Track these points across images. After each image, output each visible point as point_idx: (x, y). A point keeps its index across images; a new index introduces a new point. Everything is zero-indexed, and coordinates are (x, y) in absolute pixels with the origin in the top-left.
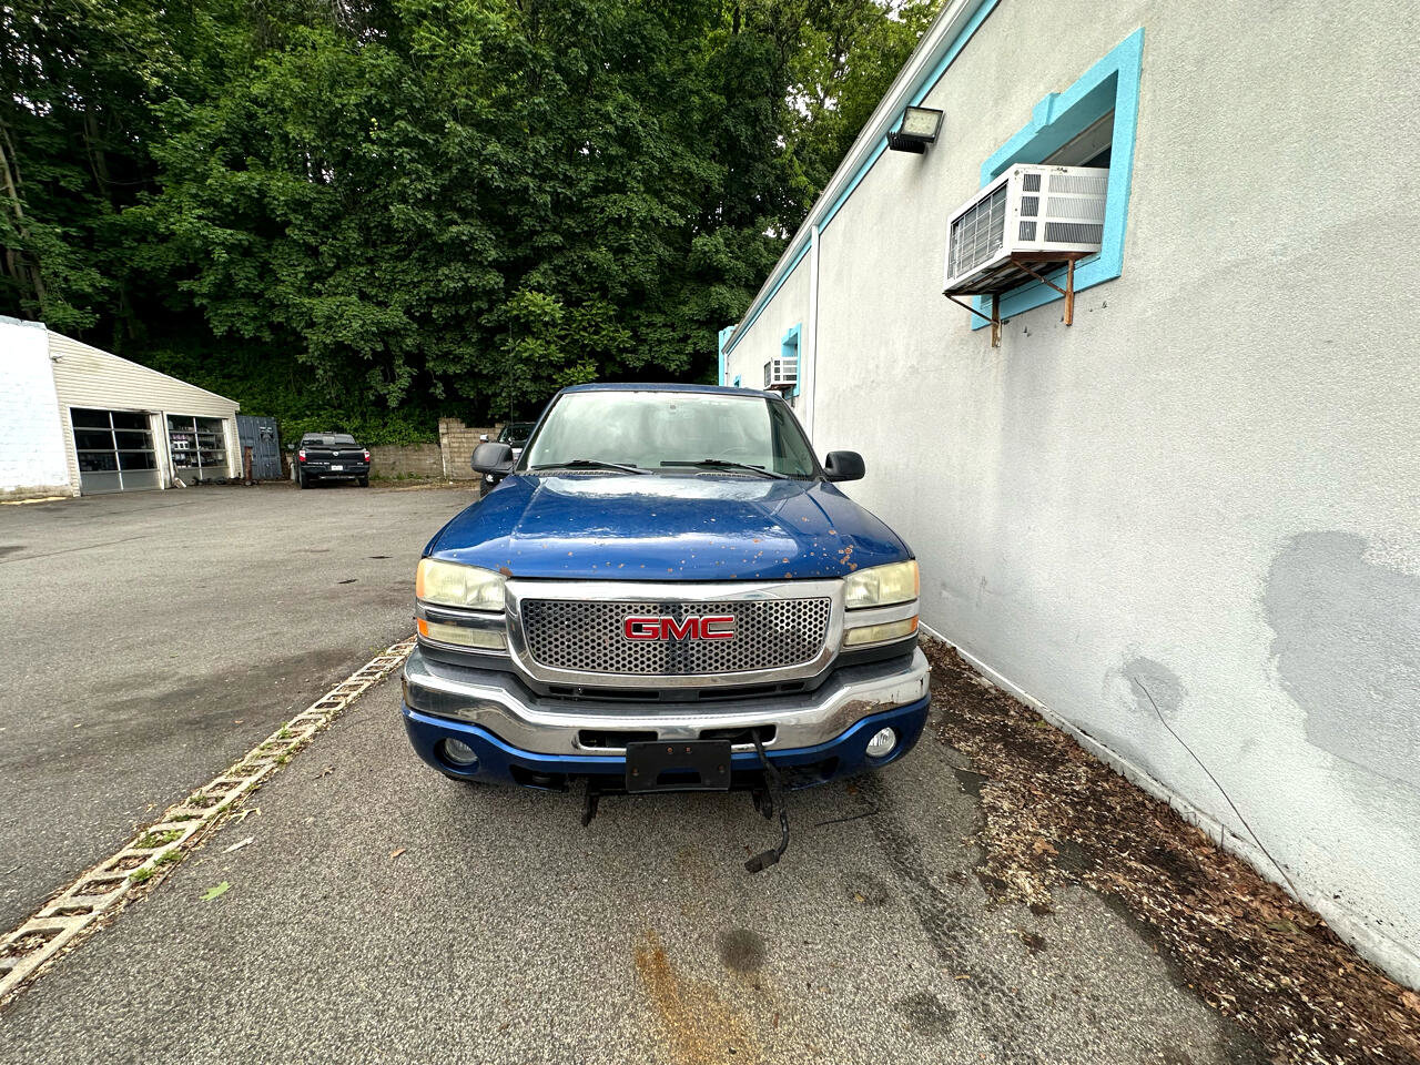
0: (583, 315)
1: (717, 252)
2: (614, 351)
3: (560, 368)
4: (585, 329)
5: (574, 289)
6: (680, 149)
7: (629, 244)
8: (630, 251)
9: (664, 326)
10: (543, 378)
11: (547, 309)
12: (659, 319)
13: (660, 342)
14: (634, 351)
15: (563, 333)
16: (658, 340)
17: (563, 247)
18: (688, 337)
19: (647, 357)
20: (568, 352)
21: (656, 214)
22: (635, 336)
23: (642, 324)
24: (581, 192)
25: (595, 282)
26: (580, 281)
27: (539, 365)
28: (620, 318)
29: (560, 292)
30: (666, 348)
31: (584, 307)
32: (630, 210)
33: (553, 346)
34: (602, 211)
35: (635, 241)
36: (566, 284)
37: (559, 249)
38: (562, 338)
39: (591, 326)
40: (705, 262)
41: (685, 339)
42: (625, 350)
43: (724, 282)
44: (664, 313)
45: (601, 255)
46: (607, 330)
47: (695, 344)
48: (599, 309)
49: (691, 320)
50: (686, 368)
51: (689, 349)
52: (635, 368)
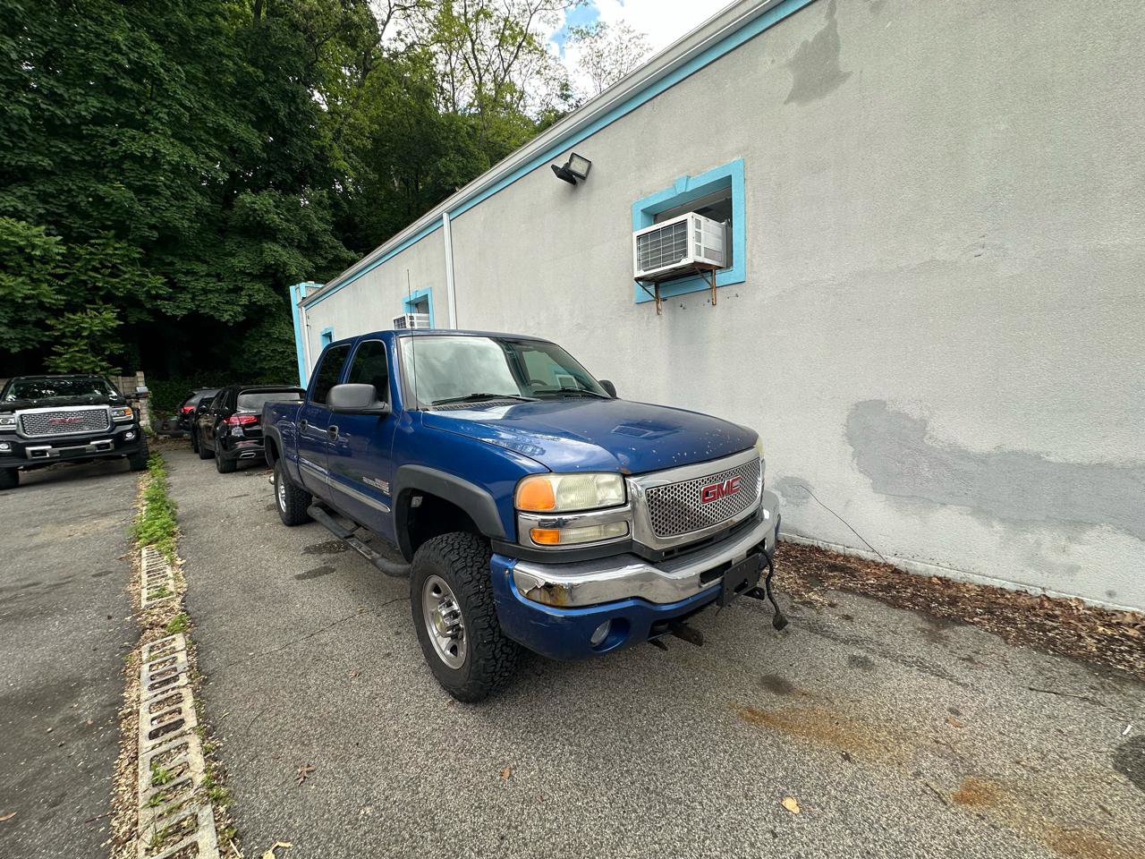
0: (91, 253)
1: (268, 212)
2: (143, 297)
3: (57, 313)
4: (95, 270)
5: (75, 223)
6: (212, 104)
7: (158, 186)
8: (158, 194)
9: (208, 275)
10: (27, 322)
11: (37, 241)
12: (202, 269)
13: (205, 291)
14: (170, 298)
15: (60, 271)
16: (203, 289)
17: (52, 173)
18: (241, 289)
19: (191, 306)
20: (67, 294)
21: (192, 161)
22: (171, 283)
23: (179, 271)
24: (79, 116)
25: (108, 219)
26: (85, 215)
27: (19, 307)
28: (145, 263)
29: (49, 223)
30: (214, 299)
31: (92, 245)
32: (156, 151)
33: (45, 286)
34: (114, 143)
35: (165, 184)
36: (60, 215)
37: (47, 174)
38: (61, 277)
39: (104, 267)
40: (255, 218)
41: (237, 290)
42: (158, 297)
43: (275, 240)
44: (205, 262)
45: (118, 192)
46: (131, 274)
47: (250, 296)
48: (116, 249)
49: (242, 272)
50: (241, 318)
51: (244, 301)
52: (176, 316)
